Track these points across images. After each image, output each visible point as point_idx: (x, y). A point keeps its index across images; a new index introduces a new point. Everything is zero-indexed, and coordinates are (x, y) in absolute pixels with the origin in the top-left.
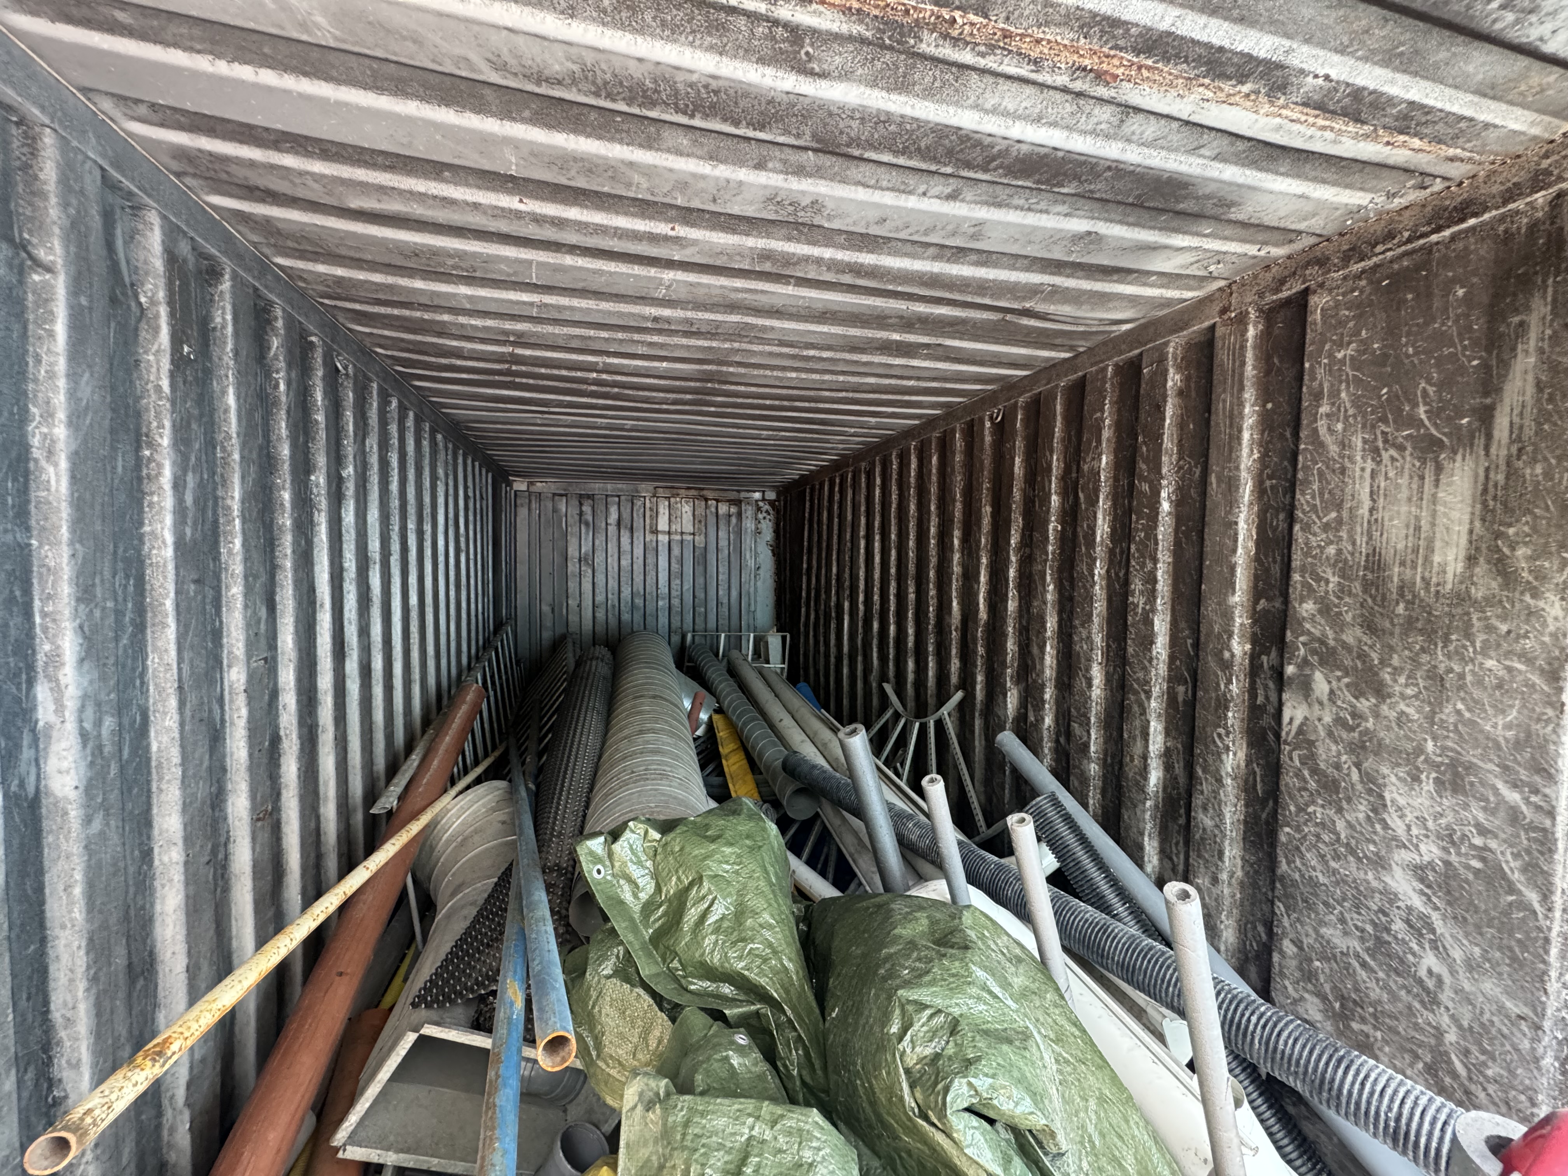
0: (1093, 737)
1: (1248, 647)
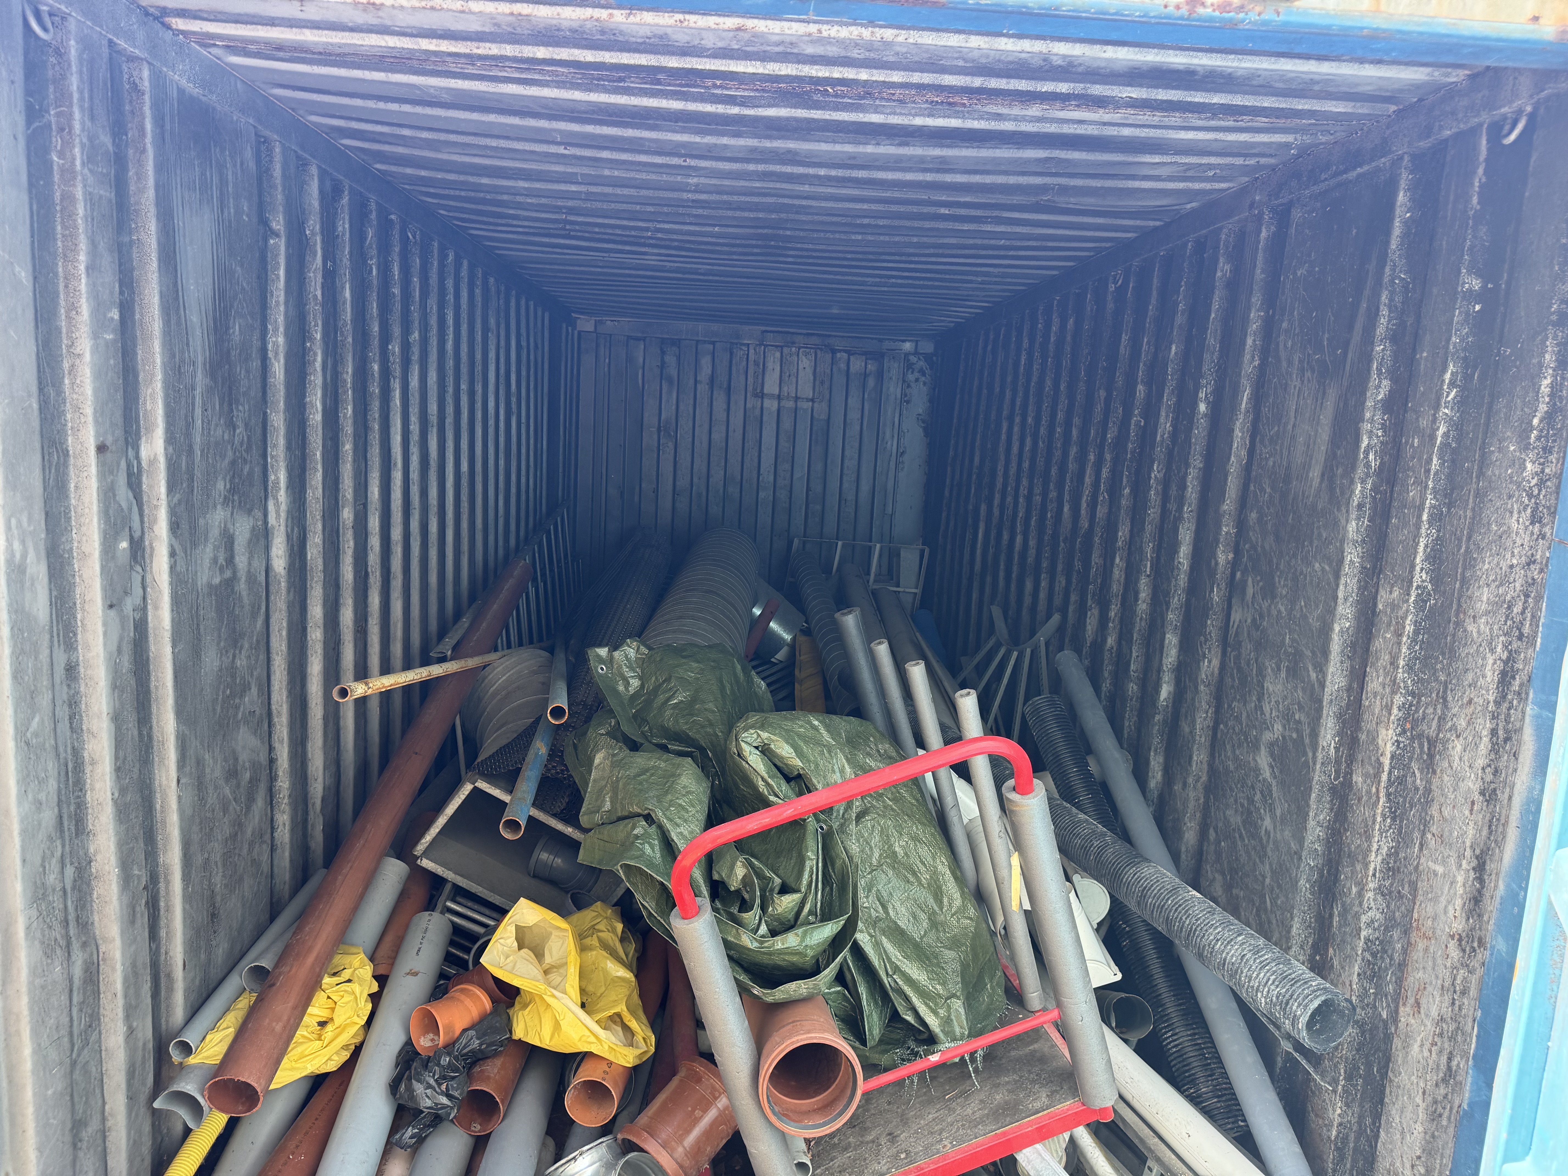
0: (1134, 654)
1: (1231, 556)
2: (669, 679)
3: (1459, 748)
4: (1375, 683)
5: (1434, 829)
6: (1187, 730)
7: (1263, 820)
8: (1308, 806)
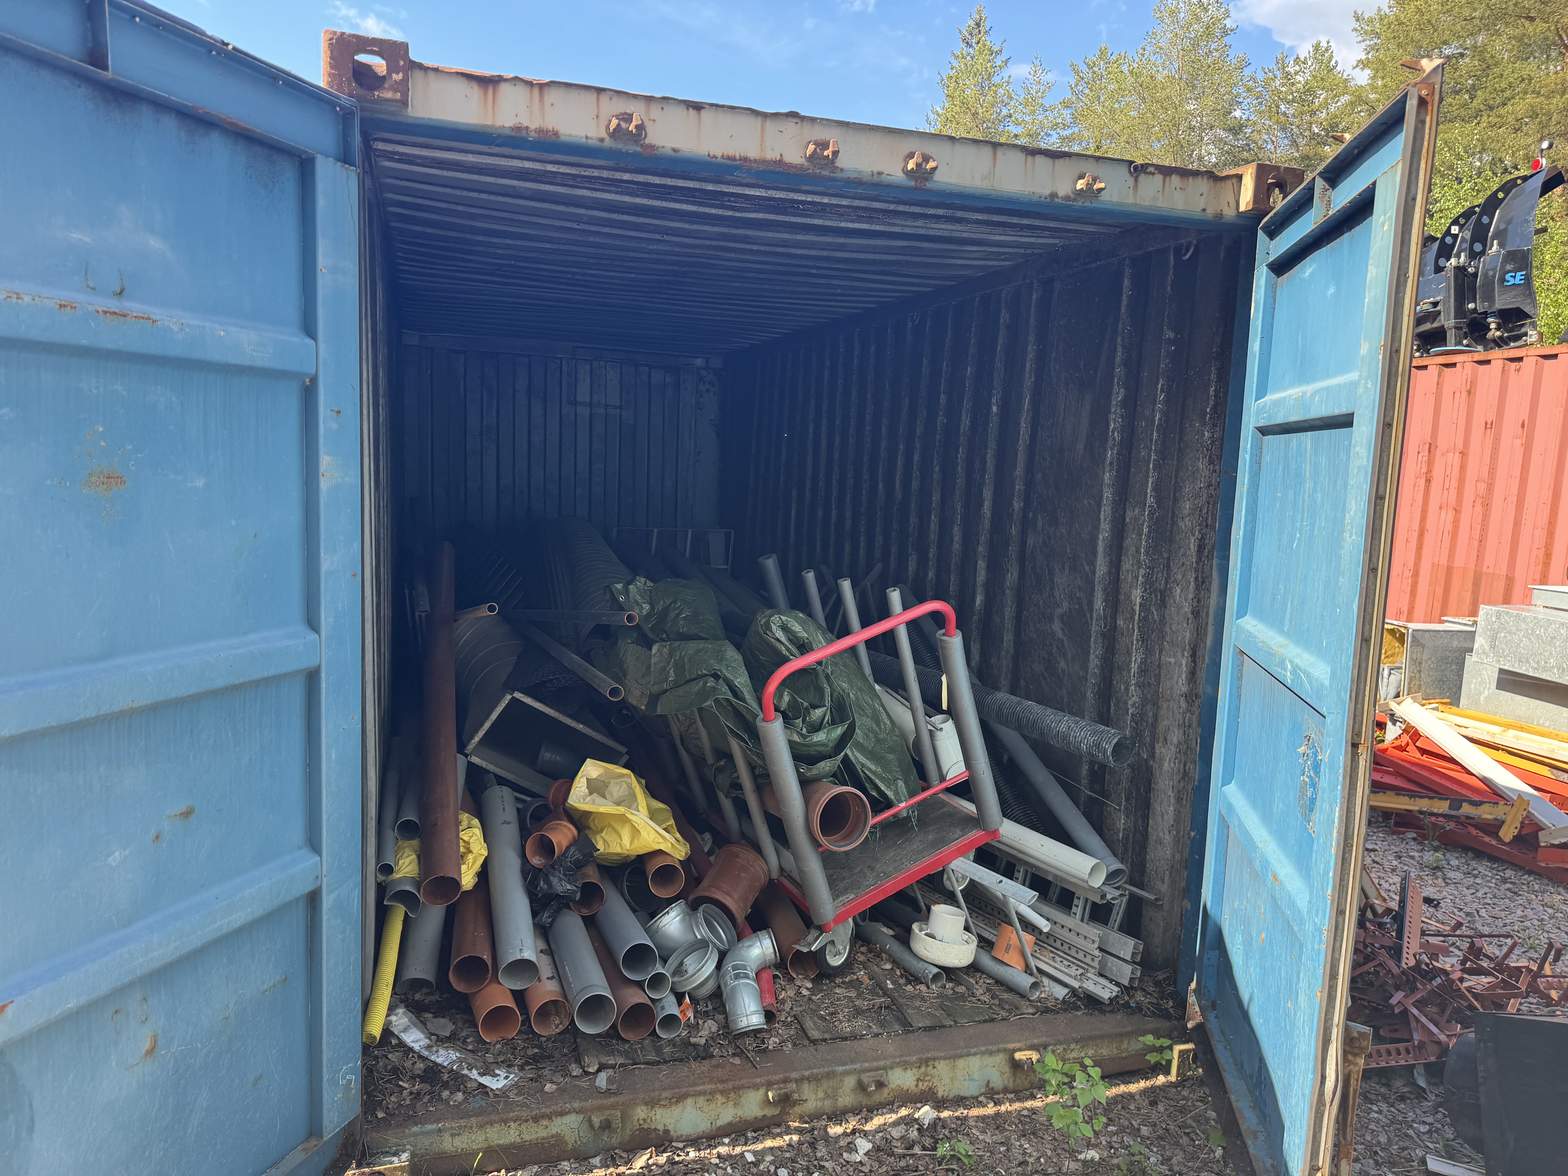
0: (952, 579)
1: (1023, 504)
2: (675, 602)
3: (1179, 590)
4: (1127, 565)
5: (1168, 639)
6: (998, 620)
7: (1059, 663)
8: (1090, 647)
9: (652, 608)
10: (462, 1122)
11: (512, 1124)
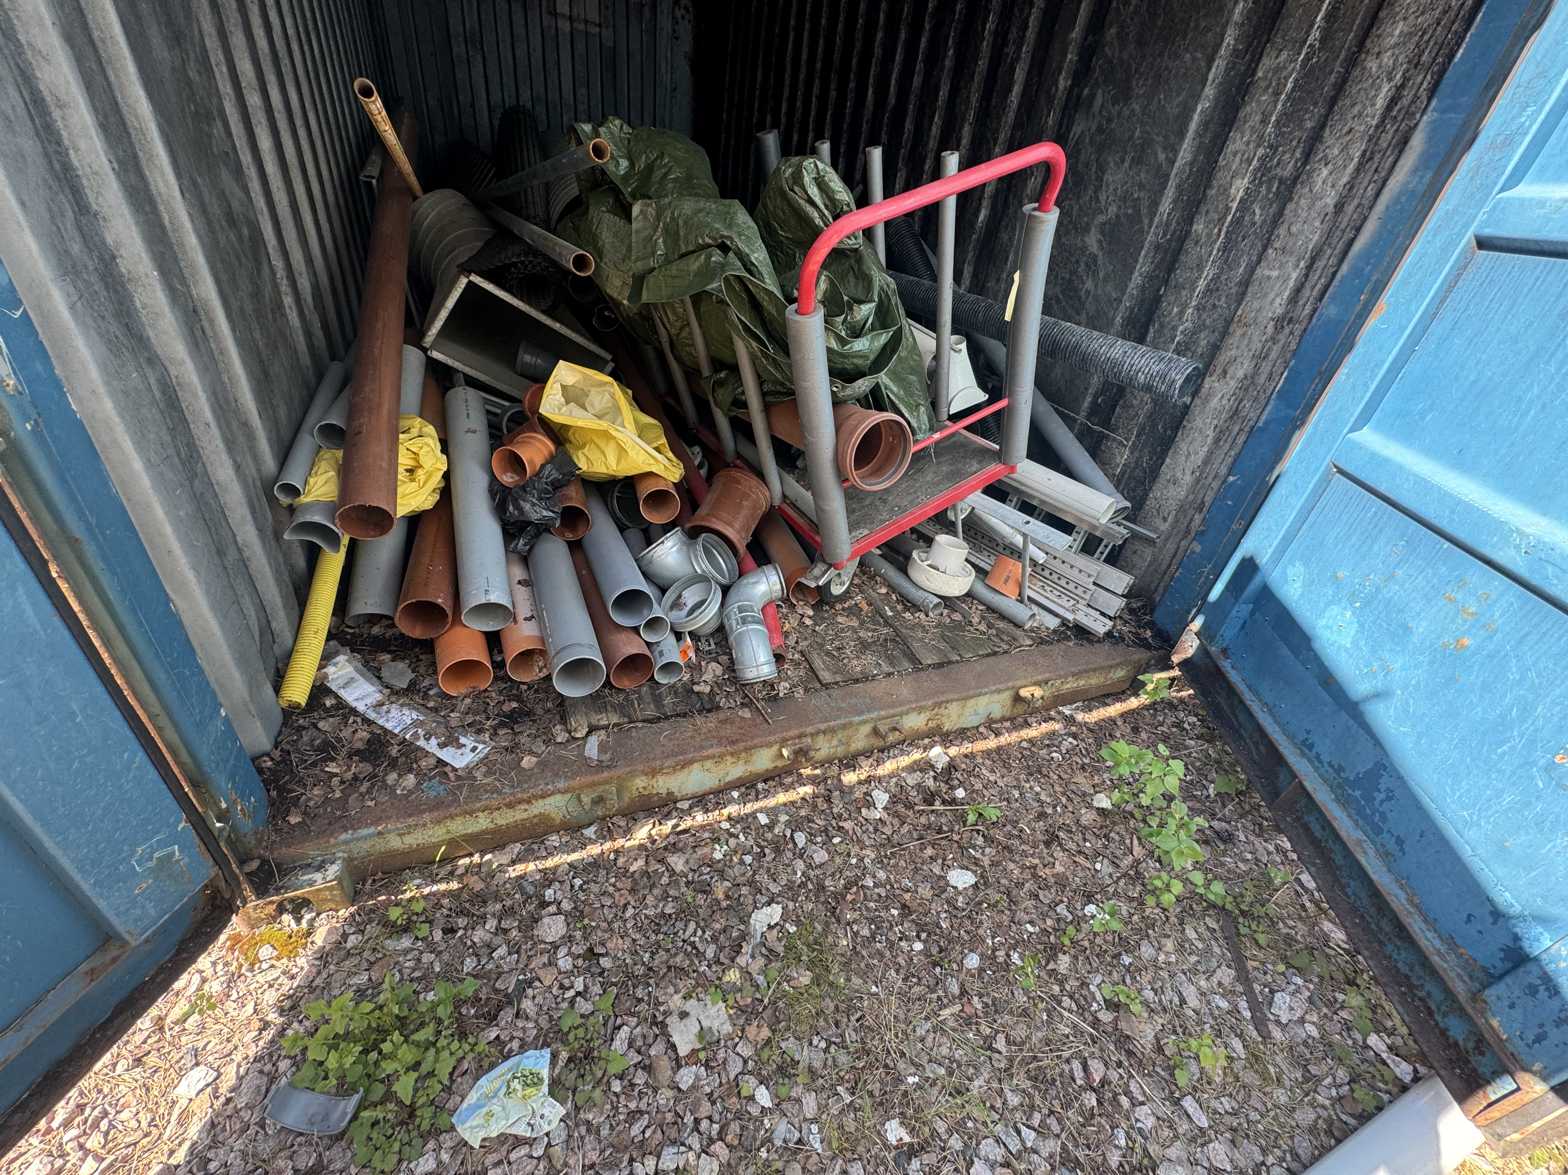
1: (1069, 81)
2: (662, 156)
3: (1325, 172)
4: (1237, 143)
5: (1277, 245)
6: (1006, 237)
7: (1083, 283)
8: (1137, 261)
9: (632, 165)
10: (411, 821)
11: (480, 814)
